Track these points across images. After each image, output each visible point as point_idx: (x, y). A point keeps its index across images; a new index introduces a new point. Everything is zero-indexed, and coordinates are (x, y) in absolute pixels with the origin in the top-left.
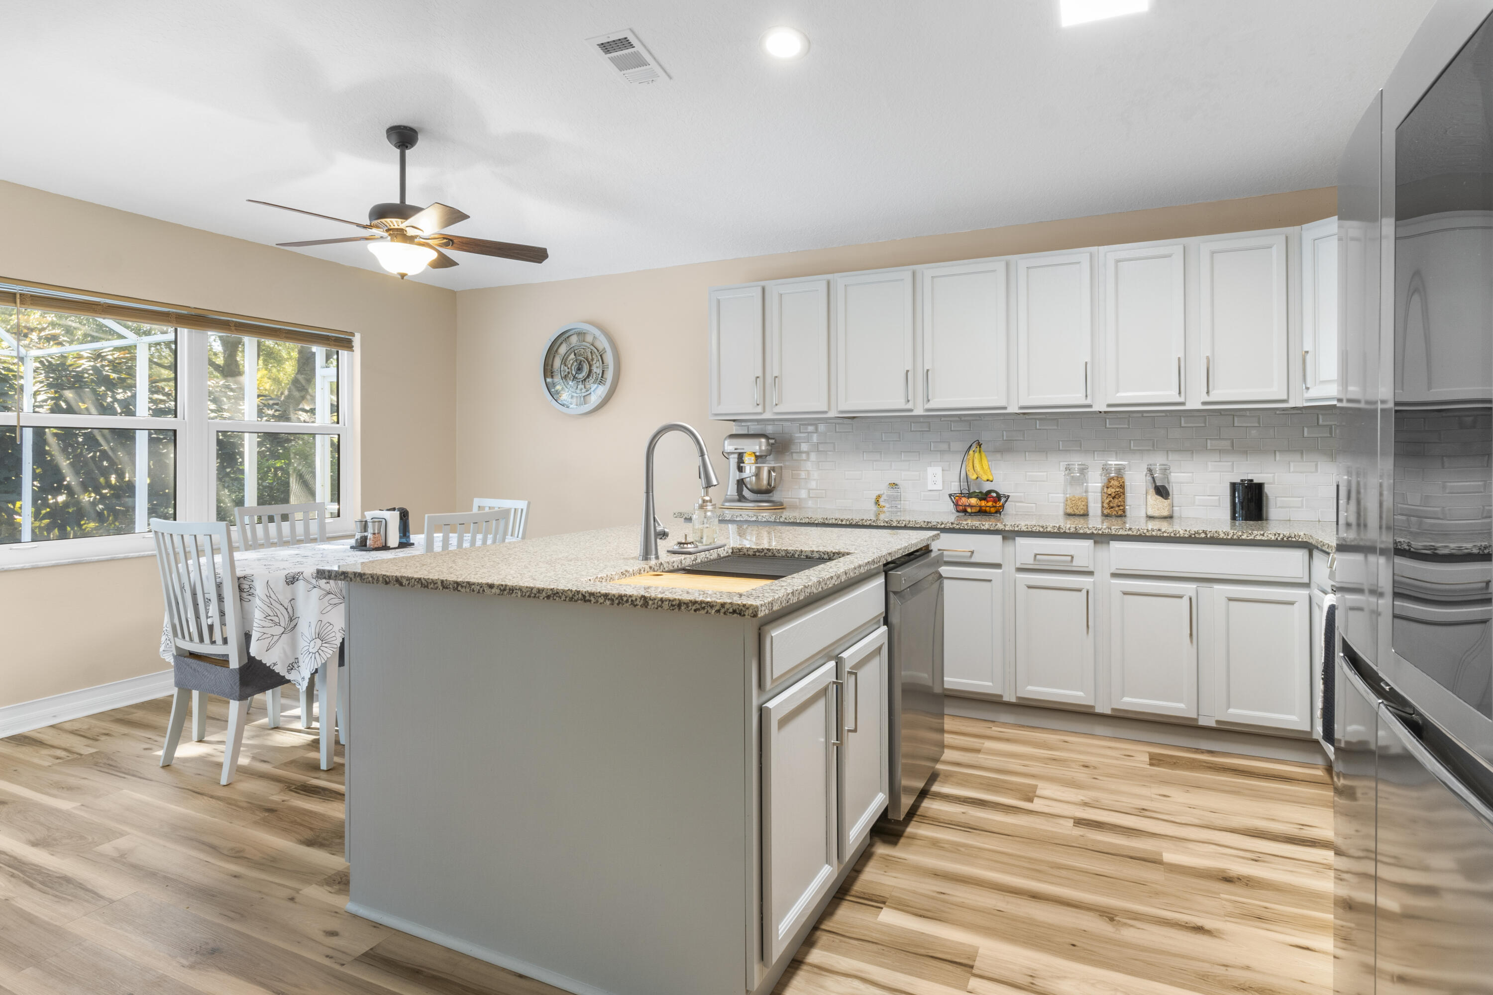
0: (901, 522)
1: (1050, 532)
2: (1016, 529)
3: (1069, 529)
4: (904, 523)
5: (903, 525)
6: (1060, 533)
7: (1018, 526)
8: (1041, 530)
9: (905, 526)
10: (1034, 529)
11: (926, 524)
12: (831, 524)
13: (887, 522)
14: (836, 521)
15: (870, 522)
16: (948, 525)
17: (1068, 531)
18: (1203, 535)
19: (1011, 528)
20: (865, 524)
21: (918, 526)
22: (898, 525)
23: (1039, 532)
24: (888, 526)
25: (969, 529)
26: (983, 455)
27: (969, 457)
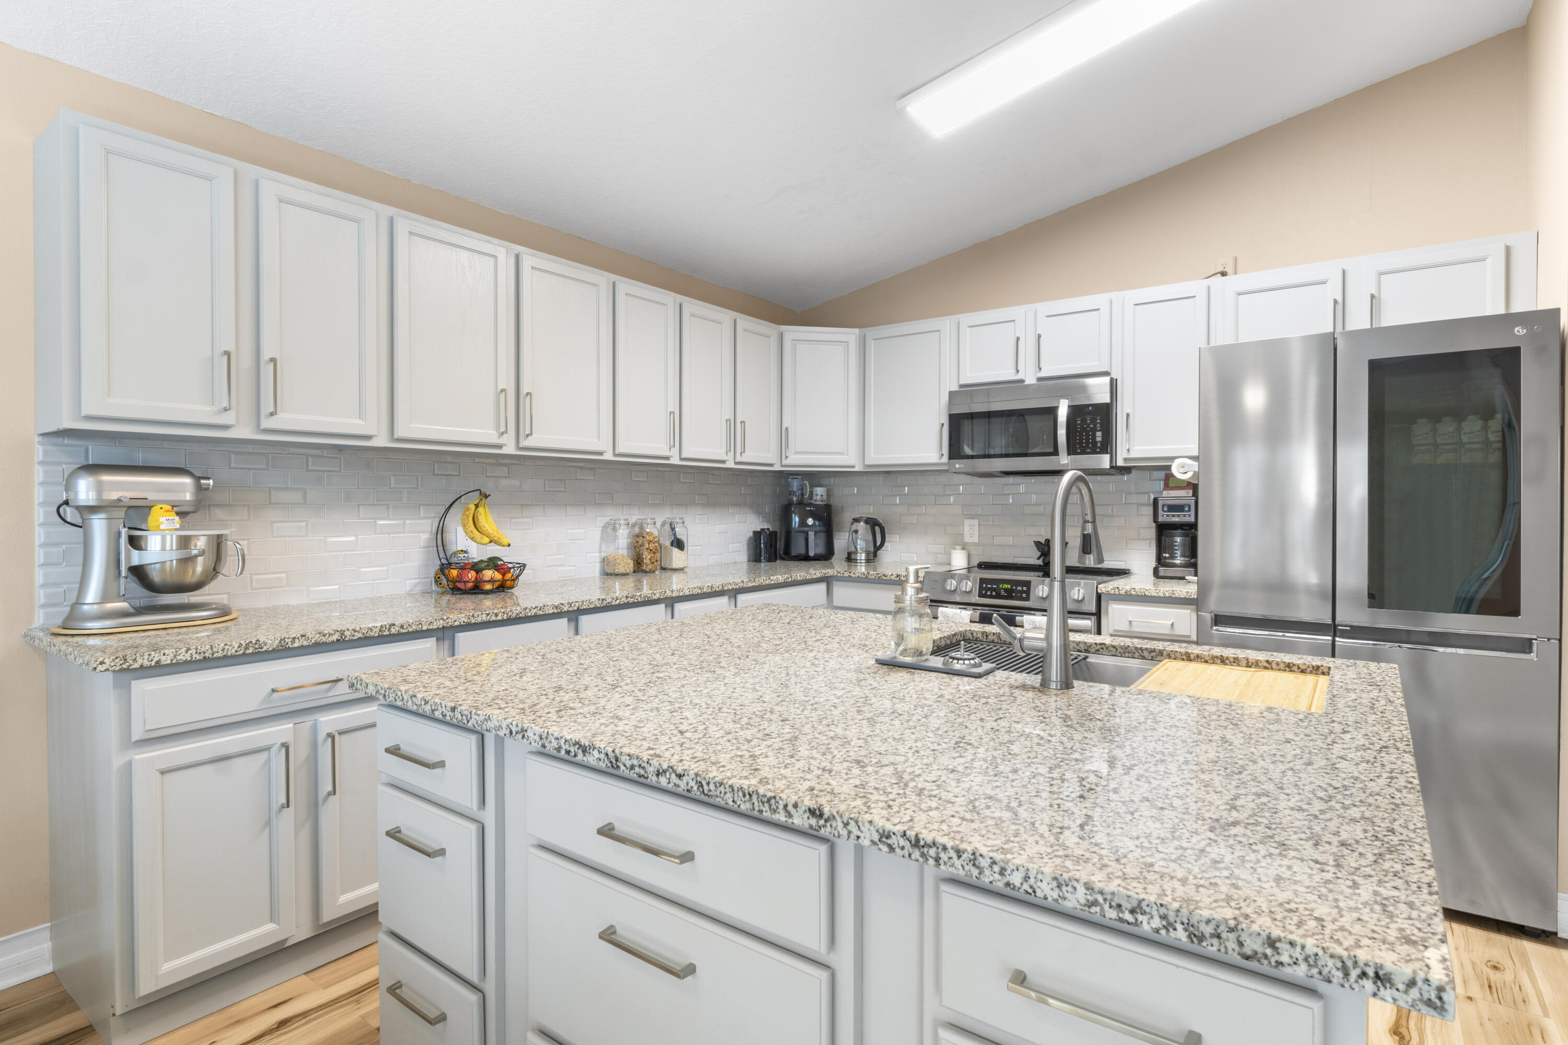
4: (577, 604)
11: (600, 602)
12: (481, 623)
13: (557, 607)
14: (489, 617)
15: (535, 611)
20: (529, 614)
26: (487, 510)
27: (468, 513)
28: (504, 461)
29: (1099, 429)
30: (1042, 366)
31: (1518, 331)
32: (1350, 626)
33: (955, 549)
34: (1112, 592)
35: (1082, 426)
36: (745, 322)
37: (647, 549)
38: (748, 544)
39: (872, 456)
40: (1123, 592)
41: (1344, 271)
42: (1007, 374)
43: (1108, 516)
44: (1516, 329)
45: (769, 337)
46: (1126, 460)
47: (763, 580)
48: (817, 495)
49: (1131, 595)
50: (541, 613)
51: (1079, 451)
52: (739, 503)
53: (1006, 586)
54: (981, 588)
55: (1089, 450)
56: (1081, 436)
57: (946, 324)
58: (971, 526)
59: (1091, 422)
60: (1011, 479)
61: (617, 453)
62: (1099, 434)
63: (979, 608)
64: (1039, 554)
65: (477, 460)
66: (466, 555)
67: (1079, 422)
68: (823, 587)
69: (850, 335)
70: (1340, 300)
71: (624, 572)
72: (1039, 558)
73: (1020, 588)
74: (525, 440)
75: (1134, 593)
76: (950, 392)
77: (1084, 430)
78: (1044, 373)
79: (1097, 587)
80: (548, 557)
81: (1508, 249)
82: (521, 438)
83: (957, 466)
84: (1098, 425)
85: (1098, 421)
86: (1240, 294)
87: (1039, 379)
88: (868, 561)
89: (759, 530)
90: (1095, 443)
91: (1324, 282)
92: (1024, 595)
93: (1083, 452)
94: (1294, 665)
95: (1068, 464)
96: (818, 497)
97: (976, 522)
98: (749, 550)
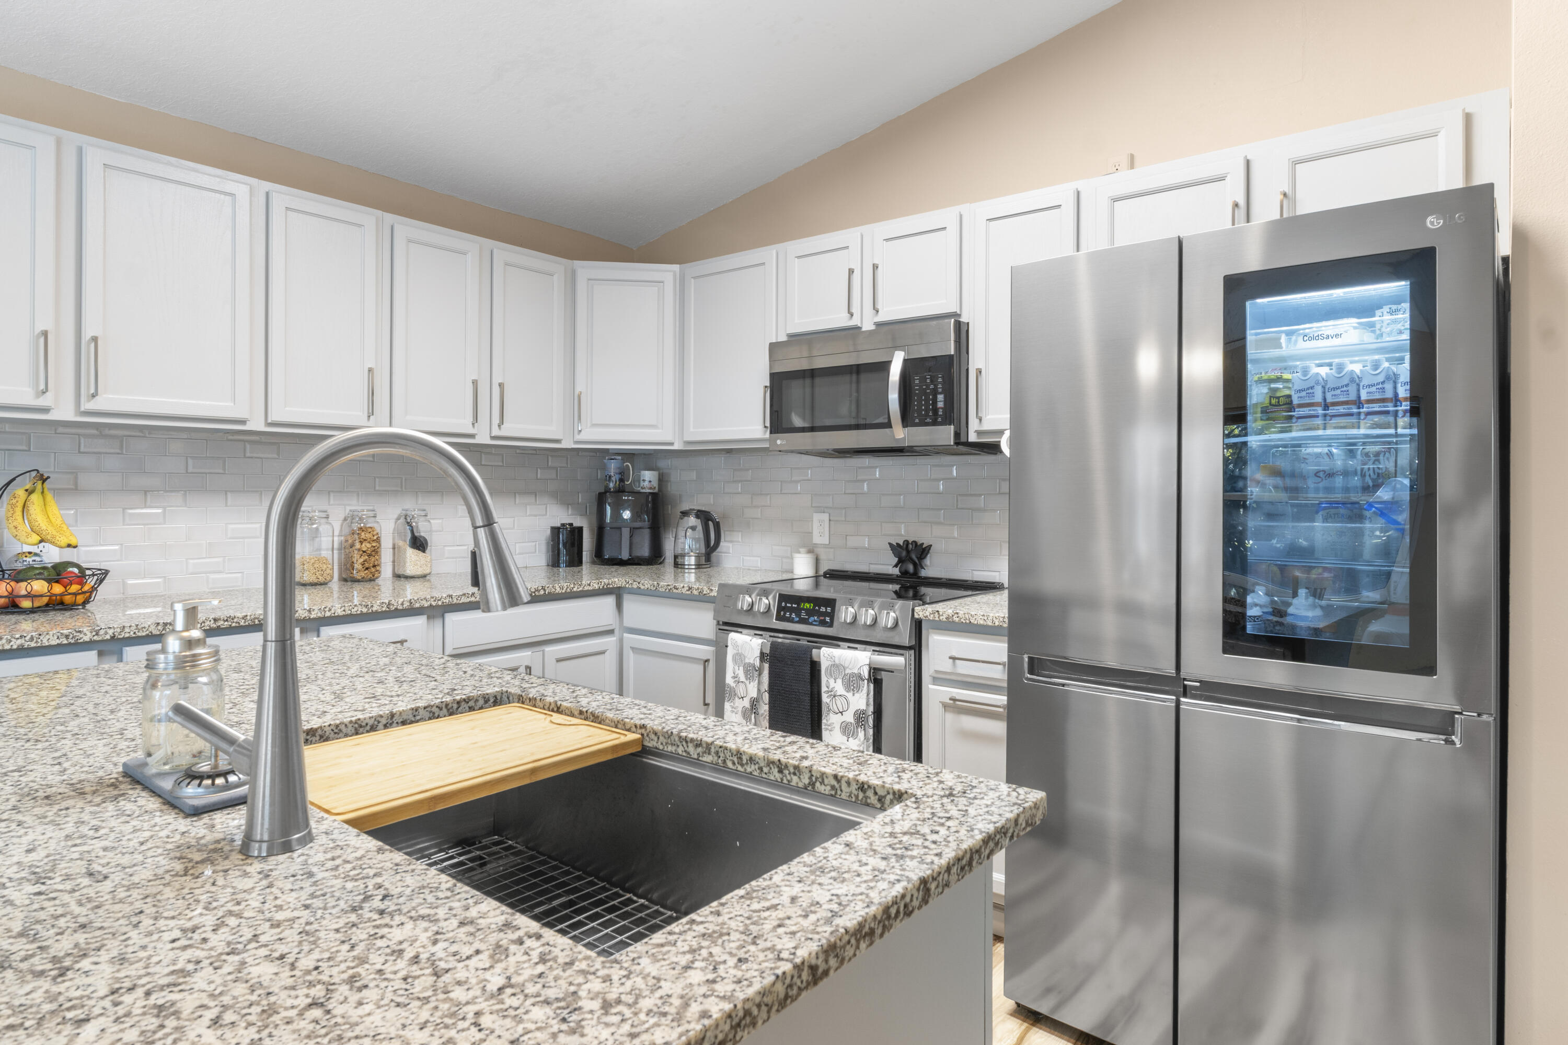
0: (102, 632)
1: (376, 612)
2: (328, 614)
3: (402, 604)
4: (111, 632)
5: (108, 637)
6: (390, 611)
7: (330, 610)
8: (365, 610)
9: (113, 638)
10: (354, 611)
13: (67, 637)
16: (207, 623)
17: (400, 607)
18: (542, 592)
19: (319, 615)
21: (144, 634)
22: (96, 638)
23: (362, 614)
24: (70, 644)
25: (249, 626)
26: (49, 496)
27: (14, 501)
28: (113, 432)
29: (940, 390)
30: (879, 306)
31: (1432, 223)
32: (1200, 682)
33: (799, 552)
34: (931, 617)
35: (921, 387)
36: (504, 253)
37: (359, 550)
38: (548, 543)
39: (692, 430)
40: (943, 618)
41: (1248, 163)
42: (840, 320)
43: (979, 510)
44: (1430, 219)
45: (552, 275)
46: (979, 433)
47: (559, 587)
48: (644, 480)
49: (953, 622)
50: (33, 644)
51: (917, 421)
52: (532, 491)
53: (807, 605)
54: (780, 609)
55: (928, 420)
56: (920, 400)
57: (768, 254)
58: (821, 522)
59: (932, 381)
60: (866, 461)
61: (269, 421)
62: (940, 397)
63: (781, 635)
64: (897, 559)
65: (60, 430)
66: (37, 559)
67: (917, 382)
68: (610, 601)
69: (667, 273)
70: (1242, 202)
71: (316, 581)
72: (896, 566)
73: (823, 609)
74: (89, 401)
75: (957, 620)
76: (771, 344)
77: (924, 392)
78: (883, 317)
79: (913, 610)
80: (191, 561)
81: (1468, 119)
82: (83, 399)
83: (779, 442)
84: (940, 386)
85: (940, 380)
86: (1115, 200)
87: (878, 325)
88: (699, 566)
89: (559, 525)
90: (935, 410)
91: (1222, 179)
92: (828, 619)
93: (923, 424)
94: (869, 787)
95: (904, 438)
96: (646, 484)
97: (826, 517)
98: (548, 551)
